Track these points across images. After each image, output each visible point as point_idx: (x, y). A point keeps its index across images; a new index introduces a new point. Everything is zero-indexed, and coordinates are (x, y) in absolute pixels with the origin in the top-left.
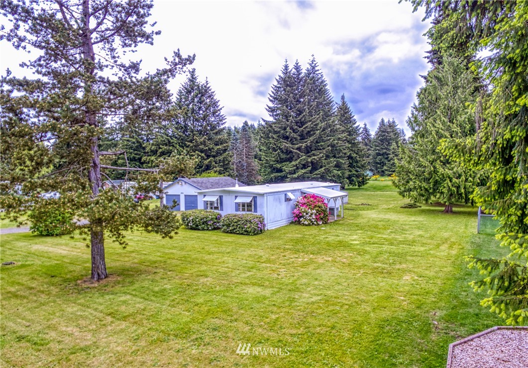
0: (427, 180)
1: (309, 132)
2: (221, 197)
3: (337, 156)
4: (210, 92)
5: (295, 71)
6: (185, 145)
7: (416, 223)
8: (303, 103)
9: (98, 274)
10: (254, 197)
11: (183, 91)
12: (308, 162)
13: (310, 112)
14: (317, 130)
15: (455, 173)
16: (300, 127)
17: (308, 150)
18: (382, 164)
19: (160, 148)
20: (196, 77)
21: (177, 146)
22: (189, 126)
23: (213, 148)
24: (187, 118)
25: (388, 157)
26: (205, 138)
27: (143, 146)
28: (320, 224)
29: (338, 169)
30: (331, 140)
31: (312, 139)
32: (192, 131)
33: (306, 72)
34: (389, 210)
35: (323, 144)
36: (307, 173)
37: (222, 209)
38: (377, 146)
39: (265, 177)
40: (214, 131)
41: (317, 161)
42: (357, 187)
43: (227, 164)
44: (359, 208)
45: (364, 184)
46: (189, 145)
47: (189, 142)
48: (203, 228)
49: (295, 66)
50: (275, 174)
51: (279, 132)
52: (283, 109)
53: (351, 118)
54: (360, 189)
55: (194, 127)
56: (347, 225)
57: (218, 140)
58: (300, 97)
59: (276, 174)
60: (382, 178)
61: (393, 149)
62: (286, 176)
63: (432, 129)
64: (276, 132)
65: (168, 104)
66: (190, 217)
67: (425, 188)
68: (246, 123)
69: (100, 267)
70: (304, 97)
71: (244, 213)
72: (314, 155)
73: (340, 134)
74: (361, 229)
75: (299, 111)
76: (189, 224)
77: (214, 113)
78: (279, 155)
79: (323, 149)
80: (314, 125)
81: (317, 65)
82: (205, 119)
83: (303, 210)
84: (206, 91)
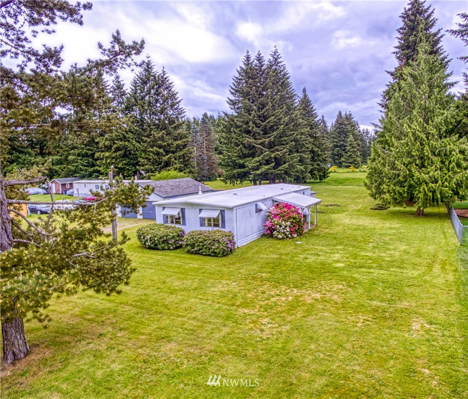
0: (401, 184)
1: (272, 127)
2: (183, 210)
3: (300, 150)
4: (167, 83)
5: (258, 62)
6: (142, 140)
7: (394, 231)
8: (266, 96)
9: (14, 353)
10: (221, 210)
11: (138, 82)
12: (272, 158)
13: (273, 105)
14: (281, 125)
15: (431, 178)
16: (263, 122)
17: (271, 146)
18: (340, 156)
19: (114, 143)
20: (152, 67)
21: (134, 141)
22: (145, 120)
23: (172, 144)
24: (143, 111)
25: (346, 149)
26: (163, 133)
27: (96, 141)
28: (295, 236)
29: (301, 164)
30: (294, 135)
31: (275, 133)
32: (149, 126)
33: (268, 63)
34: (359, 213)
35: (286, 138)
36: (271, 169)
37: (184, 224)
38: (335, 138)
39: (228, 173)
40: (173, 126)
41: (281, 156)
42: (318, 181)
43: (187, 161)
44: (328, 210)
45: (325, 178)
46: (146, 141)
47: (145, 137)
48: (163, 248)
49: (258, 58)
50: (237, 170)
51: (241, 126)
52: (246, 103)
53: (312, 111)
54: (322, 182)
55: (151, 120)
56: (323, 236)
57: (177, 135)
58: (263, 90)
59: (239, 170)
60: (341, 170)
61: (350, 141)
62: (249, 172)
63: (409, 130)
64: (238, 126)
65: (122, 95)
66: (148, 235)
67: (399, 192)
68: (205, 115)
69: (16, 344)
70: (267, 90)
71: (210, 229)
72: (277, 150)
73: (302, 128)
74: (341, 244)
75: (261, 105)
76: (147, 244)
77: (172, 106)
78: (241, 150)
79: (287, 144)
80: (278, 119)
81: (279, 56)
82: (163, 113)
83: (276, 222)
84: (163, 81)
